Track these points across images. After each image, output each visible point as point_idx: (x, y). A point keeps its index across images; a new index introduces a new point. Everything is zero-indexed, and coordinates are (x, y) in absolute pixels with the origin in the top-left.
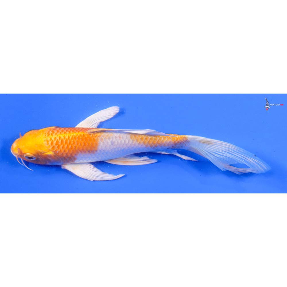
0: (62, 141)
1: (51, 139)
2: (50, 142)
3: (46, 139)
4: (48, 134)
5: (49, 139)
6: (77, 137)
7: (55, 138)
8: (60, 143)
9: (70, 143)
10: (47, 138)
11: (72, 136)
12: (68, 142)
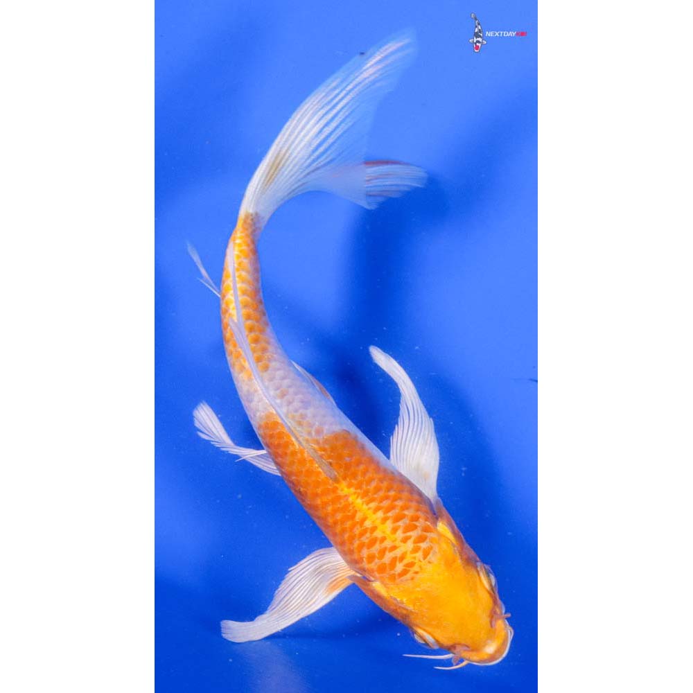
0: (397, 519)
1: (416, 550)
2: (423, 545)
3: (424, 563)
4: (409, 571)
5: (419, 555)
6: (359, 491)
7: (405, 540)
8: (406, 521)
9: (387, 498)
10: (420, 561)
11: (368, 503)
12: (386, 503)
